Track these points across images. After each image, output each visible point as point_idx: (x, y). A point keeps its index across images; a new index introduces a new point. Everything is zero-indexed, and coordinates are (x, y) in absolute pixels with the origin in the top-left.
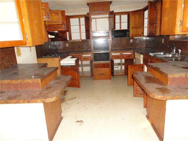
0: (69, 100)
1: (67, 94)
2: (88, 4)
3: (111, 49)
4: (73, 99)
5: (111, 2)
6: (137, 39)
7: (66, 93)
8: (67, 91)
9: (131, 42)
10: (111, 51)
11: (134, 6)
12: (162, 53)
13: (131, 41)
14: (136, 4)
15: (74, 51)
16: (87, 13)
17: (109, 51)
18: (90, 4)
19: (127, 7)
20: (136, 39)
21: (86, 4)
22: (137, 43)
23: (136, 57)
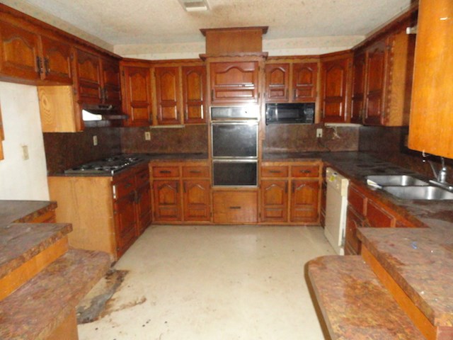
0: (124, 307)
1: (123, 284)
2: (204, 32)
3: (261, 154)
4: (136, 304)
5: (265, 30)
6: (335, 130)
7: (122, 281)
8: (127, 272)
9: (318, 136)
10: (261, 160)
11: (328, 42)
12: (404, 179)
13: (320, 132)
14: (333, 35)
15: (166, 152)
16: (200, 55)
17: (256, 159)
18: (207, 33)
19: (308, 43)
20: (332, 130)
21: (200, 32)
22: (333, 138)
23: (329, 180)
